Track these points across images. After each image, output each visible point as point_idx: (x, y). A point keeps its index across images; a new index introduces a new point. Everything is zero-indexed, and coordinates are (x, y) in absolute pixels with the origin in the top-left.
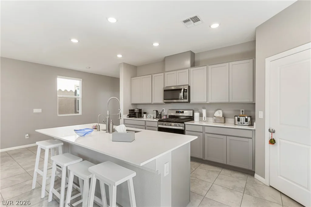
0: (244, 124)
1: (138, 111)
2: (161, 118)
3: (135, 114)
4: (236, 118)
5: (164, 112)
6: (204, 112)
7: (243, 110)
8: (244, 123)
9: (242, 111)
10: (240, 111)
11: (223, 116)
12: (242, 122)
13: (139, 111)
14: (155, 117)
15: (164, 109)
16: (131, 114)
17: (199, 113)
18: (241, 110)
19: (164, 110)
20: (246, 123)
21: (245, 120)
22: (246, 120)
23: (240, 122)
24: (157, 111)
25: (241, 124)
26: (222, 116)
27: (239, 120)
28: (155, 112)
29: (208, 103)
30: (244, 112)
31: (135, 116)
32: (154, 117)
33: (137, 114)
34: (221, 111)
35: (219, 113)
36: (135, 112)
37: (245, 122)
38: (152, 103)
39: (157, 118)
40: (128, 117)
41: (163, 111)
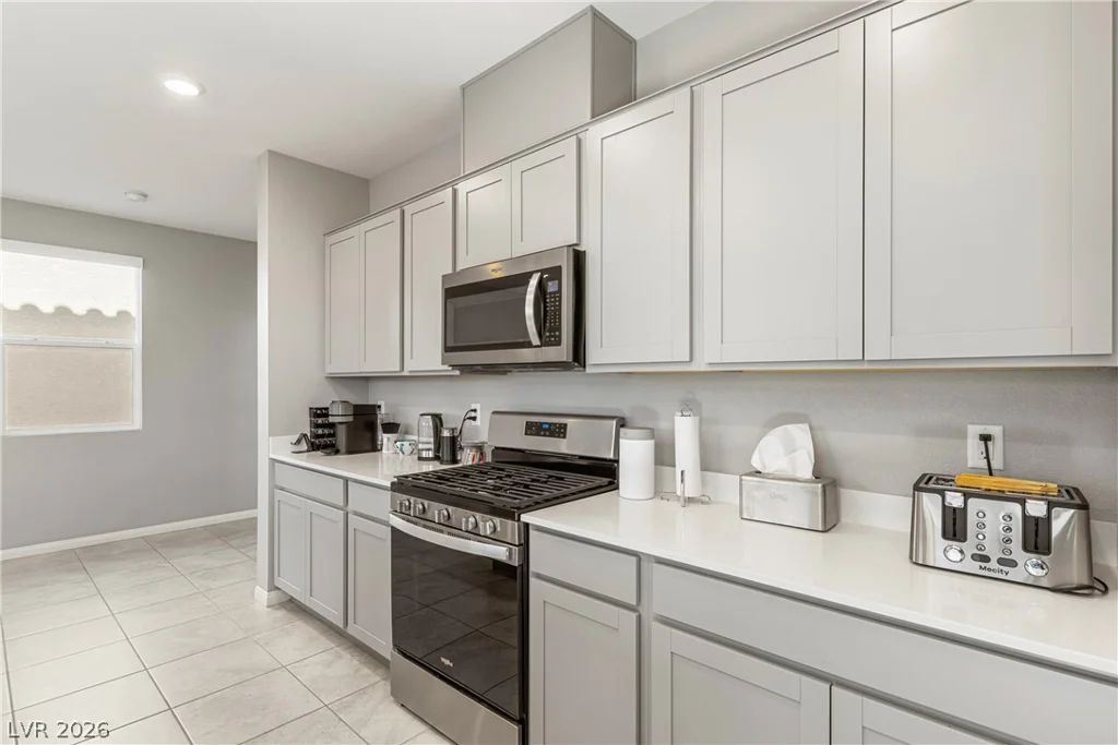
0: (1014, 574)
1: (350, 419)
2: (454, 461)
3: (333, 435)
4: (931, 506)
5: (478, 422)
6: (685, 433)
7: (995, 431)
8: (1013, 564)
9: (986, 438)
10: (963, 435)
11: (817, 475)
12: (994, 553)
13: (354, 415)
14: (431, 454)
15: (477, 406)
16: (320, 432)
17: (651, 443)
18: (974, 430)
19: (478, 415)
20: (1034, 558)
21: (1017, 535)
22: (1036, 537)
23: (969, 547)
24: (438, 420)
25: (974, 567)
26: (808, 475)
27: (954, 526)
28: (428, 423)
29: (703, 368)
30: (997, 449)
31: (332, 446)
32: (424, 454)
33: (342, 433)
34: (800, 435)
35: (791, 449)
36: (331, 419)
37: (1018, 554)
38: (405, 373)
39: (437, 458)
40: (304, 446)
41: (474, 419)
